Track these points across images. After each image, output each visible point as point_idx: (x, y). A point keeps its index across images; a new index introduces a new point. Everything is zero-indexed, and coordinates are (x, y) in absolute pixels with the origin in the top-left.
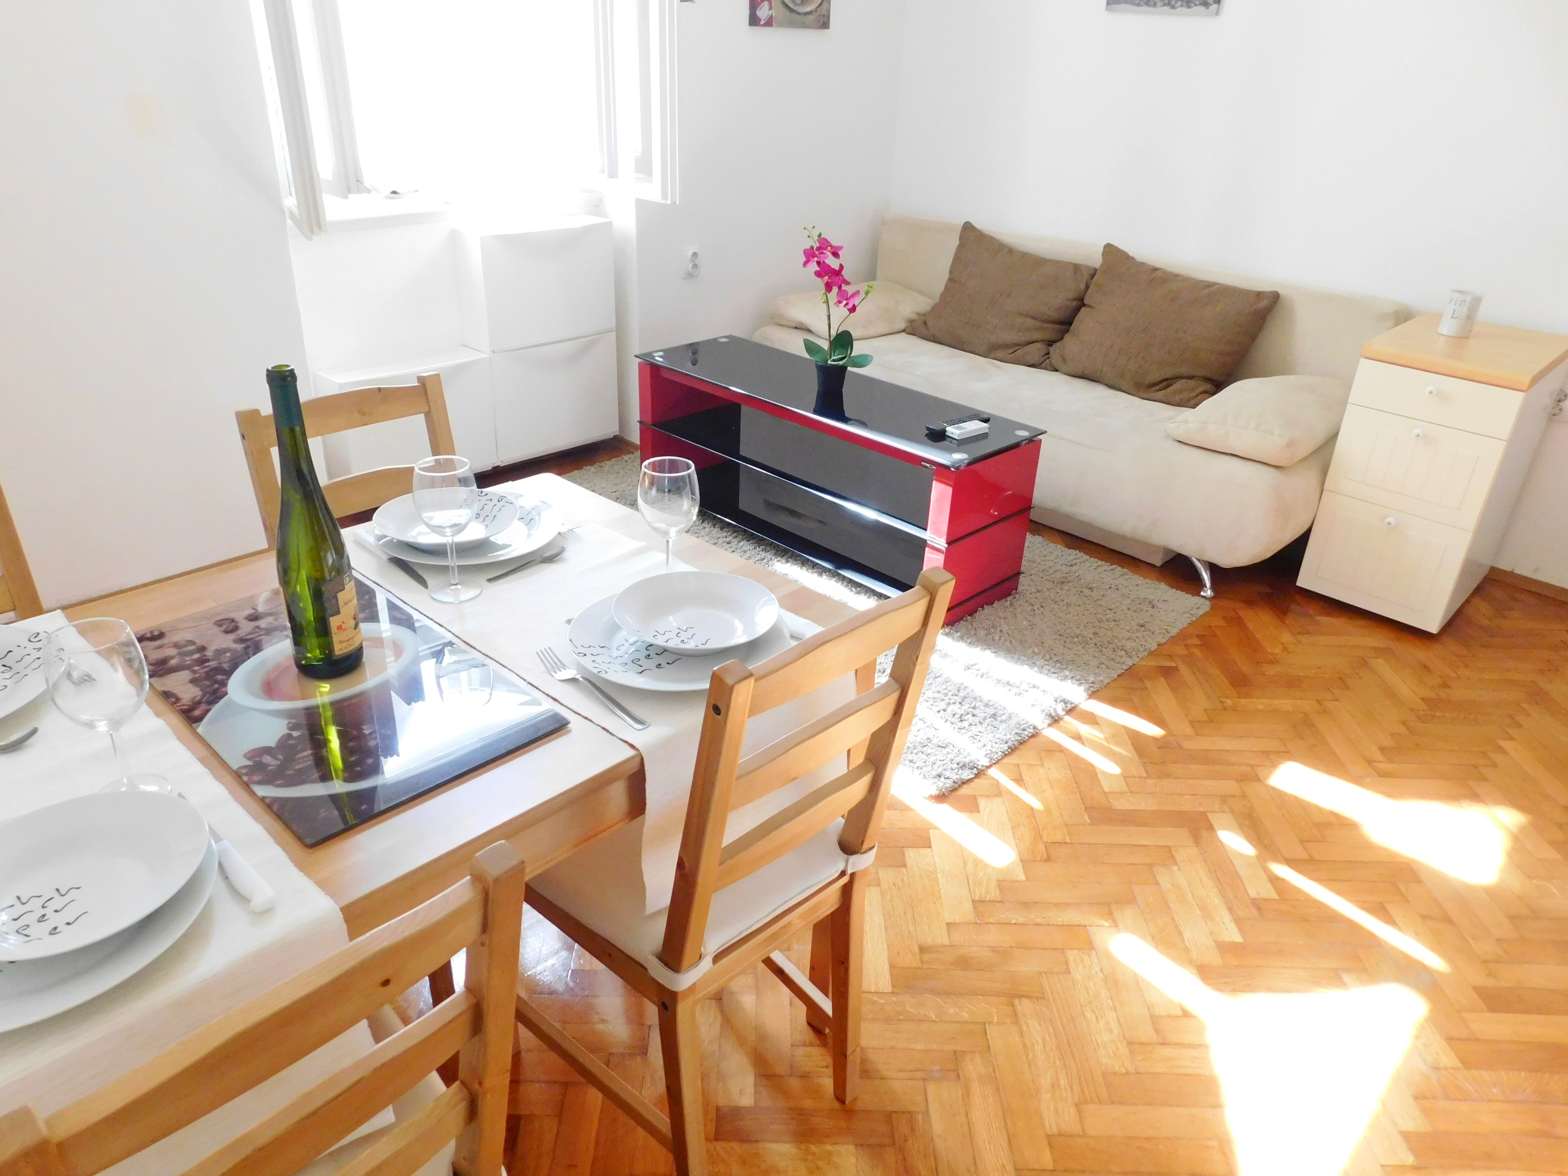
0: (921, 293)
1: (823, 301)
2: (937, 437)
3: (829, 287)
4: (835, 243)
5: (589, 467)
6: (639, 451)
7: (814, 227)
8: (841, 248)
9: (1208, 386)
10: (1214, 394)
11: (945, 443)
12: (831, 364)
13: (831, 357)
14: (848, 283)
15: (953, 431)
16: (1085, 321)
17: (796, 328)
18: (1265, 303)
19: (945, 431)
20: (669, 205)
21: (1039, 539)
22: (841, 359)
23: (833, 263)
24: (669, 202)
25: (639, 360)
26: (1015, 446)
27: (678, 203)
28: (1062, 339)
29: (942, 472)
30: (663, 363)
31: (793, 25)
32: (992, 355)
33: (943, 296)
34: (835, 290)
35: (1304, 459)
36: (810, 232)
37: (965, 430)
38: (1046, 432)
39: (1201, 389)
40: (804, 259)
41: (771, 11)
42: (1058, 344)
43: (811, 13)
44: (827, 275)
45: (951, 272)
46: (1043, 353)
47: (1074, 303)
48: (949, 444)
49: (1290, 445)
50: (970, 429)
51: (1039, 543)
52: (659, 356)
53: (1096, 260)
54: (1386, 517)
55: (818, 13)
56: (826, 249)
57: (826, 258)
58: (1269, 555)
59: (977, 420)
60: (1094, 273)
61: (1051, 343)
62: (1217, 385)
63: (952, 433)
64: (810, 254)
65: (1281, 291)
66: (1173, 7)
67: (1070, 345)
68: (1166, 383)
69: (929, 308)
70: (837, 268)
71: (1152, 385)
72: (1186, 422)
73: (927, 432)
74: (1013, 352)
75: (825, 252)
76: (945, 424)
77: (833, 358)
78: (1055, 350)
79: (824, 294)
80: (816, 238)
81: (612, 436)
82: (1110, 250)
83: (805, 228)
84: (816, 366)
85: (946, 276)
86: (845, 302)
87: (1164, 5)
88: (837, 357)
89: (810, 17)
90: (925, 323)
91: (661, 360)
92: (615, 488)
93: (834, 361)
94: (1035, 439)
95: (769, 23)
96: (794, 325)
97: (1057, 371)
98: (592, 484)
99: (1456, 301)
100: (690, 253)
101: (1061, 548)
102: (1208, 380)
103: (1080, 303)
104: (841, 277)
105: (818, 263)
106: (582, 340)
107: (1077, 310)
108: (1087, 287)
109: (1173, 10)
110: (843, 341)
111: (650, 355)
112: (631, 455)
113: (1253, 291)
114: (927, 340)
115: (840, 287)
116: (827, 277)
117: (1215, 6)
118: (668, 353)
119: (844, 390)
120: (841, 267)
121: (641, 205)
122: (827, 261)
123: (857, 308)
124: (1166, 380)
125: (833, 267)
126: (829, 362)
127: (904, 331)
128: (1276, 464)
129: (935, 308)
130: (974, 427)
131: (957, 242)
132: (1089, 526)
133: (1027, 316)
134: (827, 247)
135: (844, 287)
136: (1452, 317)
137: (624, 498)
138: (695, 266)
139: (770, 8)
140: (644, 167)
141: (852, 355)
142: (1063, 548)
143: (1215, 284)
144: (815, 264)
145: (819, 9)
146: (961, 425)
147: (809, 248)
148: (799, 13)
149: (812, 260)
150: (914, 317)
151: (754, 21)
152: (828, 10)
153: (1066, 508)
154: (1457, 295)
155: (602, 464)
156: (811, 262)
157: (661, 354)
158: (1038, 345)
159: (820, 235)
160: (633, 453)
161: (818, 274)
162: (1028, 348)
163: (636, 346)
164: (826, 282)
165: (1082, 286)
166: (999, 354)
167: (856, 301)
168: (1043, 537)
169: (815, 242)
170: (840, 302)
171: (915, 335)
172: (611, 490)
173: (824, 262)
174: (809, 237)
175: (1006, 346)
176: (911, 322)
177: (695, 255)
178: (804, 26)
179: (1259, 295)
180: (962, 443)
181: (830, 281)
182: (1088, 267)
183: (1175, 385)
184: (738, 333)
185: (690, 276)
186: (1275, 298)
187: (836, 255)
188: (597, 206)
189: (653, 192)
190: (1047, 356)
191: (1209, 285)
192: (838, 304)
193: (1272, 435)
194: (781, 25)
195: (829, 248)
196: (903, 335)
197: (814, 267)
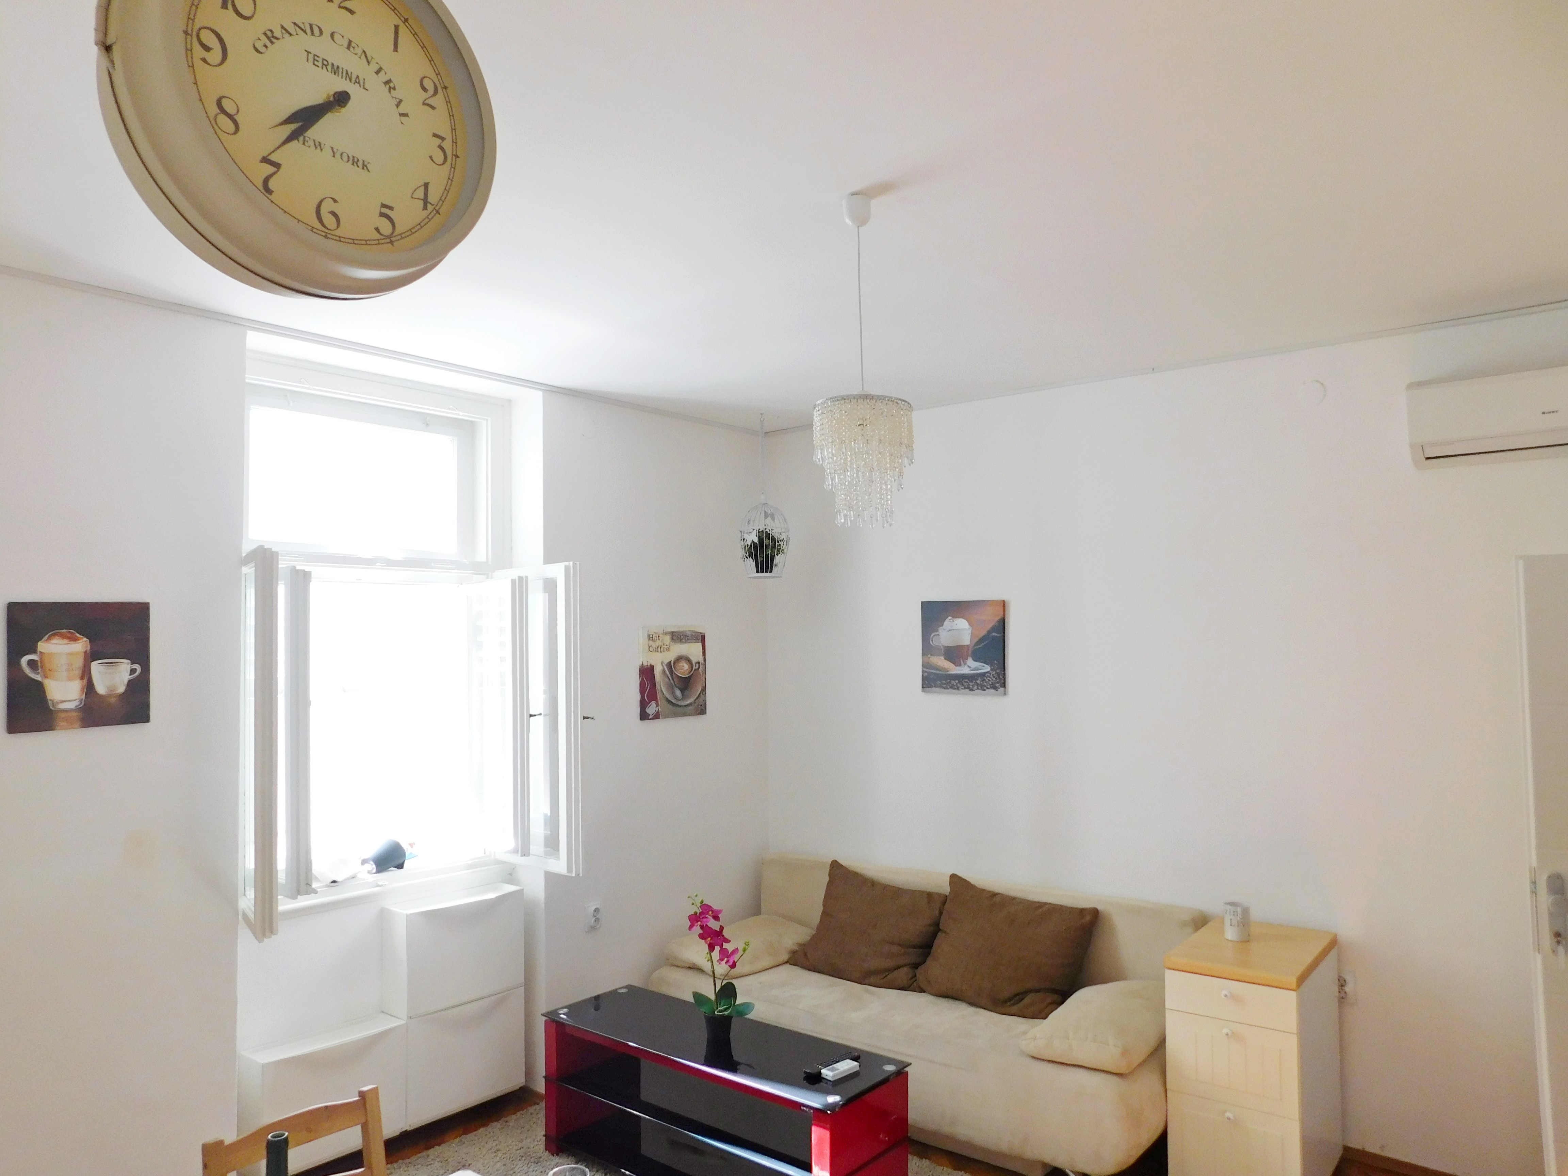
0: (801, 923)
1: (707, 959)
2: (814, 1081)
3: (711, 948)
4: (715, 907)
5: (496, 1123)
6: (544, 1101)
7: (696, 896)
8: (720, 911)
9: (1056, 997)
10: (1062, 1003)
11: (823, 1084)
12: (718, 1015)
13: (717, 1008)
14: (728, 941)
15: (827, 1073)
16: (942, 945)
17: (689, 968)
18: (1088, 918)
19: (820, 1073)
20: (573, 877)
21: (926, 1163)
22: (725, 1010)
23: (714, 925)
24: (574, 875)
25: (546, 1018)
26: (885, 1081)
27: (581, 875)
28: (924, 962)
29: (820, 1115)
30: (568, 1021)
31: (675, 715)
32: (867, 981)
33: (819, 928)
34: (717, 949)
35: (1140, 1065)
36: (694, 900)
37: (836, 1072)
38: (911, 1064)
39: (1049, 1000)
40: (689, 924)
41: (658, 708)
42: (923, 966)
43: (690, 705)
44: (710, 936)
45: (824, 906)
46: (910, 976)
47: (932, 928)
48: (825, 1085)
49: (1125, 1053)
50: (842, 1069)
51: (926, 1167)
52: (564, 1014)
53: (945, 888)
54: (1225, 1112)
55: (696, 705)
56: (708, 913)
57: (707, 922)
58: (1132, 1161)
59: (848, 1058)
60: (945, 899)
61: (916, 966)
62: (1062, 995)
63: (827, 1075)
64: (694, 919)
65: (1099, 907)
66: (971, 690)
67: (934, 968)
68: (1019, 997)
69: (809, 938)
70: (718, 929)
71: (1005, 1002)
72: (1035, 1039)
73: (805, 1075)
74: (884, 977)
75: (707, 916)
76: (820, 1067)
77: (719, 1009)
78: (920, 971)
79: (707, 954)
80: (699, 905)
81: (518, 1087)
82: (955, 879)
83: (689, 897)
84: (705, 1017)
85: (821, 908)
86: (726, 959)
87: (965, 688)
88: (723, 1008)
89: (691, 708)
90: (805, 954)
91: (565, 1017)
92: (520, 1146)
93: (720, 1011)
94: (902, 1071)
95: (657, 716)
96: (688, 965)
97: (924, 992)
98: (497, 1142)
99: (1230, 912)
100: (593, 908)
101: (947, 1171)
102: (1054, 991)
103: (935, 930)
104: (722, 937)
105: (702, 927)
106: (493, 998)
107: (934, 935)
108: (941, 913)
109: (971, 692)
110: (728, 992)
111: (555, 1012)
112: (536, 1106)
113: (1077, 908)
114: (809, 970)
115: (721, 946)
116: (710, 939)
117: (1002, 689)
118: (573, 1009)
119: (731, 1036)
120: (722, 928)
121: (550, 877)
122: (709, 925)
123: (737, 964)
124: (1018, 994)
125: (714, 929)
126: (716, 1013)
127: (786, 962)
128: (1118, 1072)
129: (814, 937)
130: (846, 1066)
131: (827, 879)
132: (969, 1144)
133: (892, 943)
134: (708, 912)
135: (725, 945)
136: (1231, 925)
137: (529, 1156)
138: (597, 920)
139: (657, 706)
140: (552, 843)
141: (736, 1004)
142: (950, 1170)
143: (1045, 904)
144: (699, 927)
145: (697, 700)
146: (835, 1065)
147: (693, 914)
148: (681, 706)
149: (697, 924)
150: (795, 948)
151: (644, 716)
152: (705, 701)
153: (947, 1129)
154: (1229, 907)
155: (508, 1119)
156: (695, 926)
157: (565, 1010)
158: (905, 969)
159: (702, 902)
160: (538, 1104)
161: (702, 937)
162: (896, 973)
163: (543, 1005)
164: (708, 942)
165: (937, 912)
166: (872, 980)
167: (736, 957)
168: (930, 1159)
169: (698, 908)
170: (721, 960)
171: (798, 966)
172: (515, 1147)
173: (707, 925)
174: (693, 904)
175: (877, 972)
176: (794, 953)
177: (597, 910)
178: (685, 715)
179: (1082, 911)
180: (836, 1086)
181: (711, 941)
182: (939, 895)
183: (1026, 998)
184: (635, 983)
185: (593, 928)
186: (1095, 914)
187: (716, 918)
188: (511, 874)
189: (559, 865)
190: (914, 979)
191: (1041, 905)
192: (720, 961)
193: (1108, 1045)
194: (666, 717)
195: (710, 912)
196: (788, 966)
197: (697, 930)
